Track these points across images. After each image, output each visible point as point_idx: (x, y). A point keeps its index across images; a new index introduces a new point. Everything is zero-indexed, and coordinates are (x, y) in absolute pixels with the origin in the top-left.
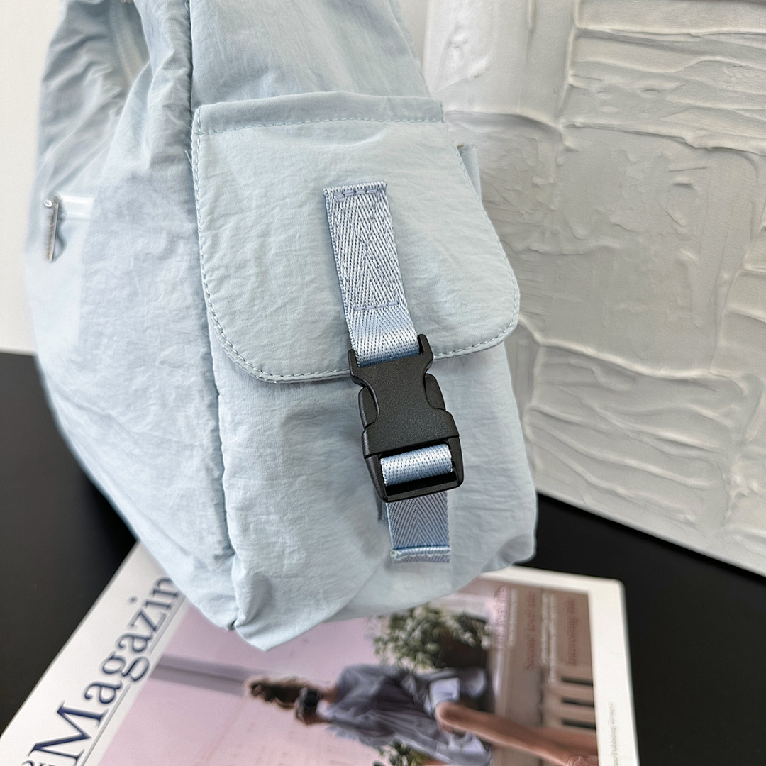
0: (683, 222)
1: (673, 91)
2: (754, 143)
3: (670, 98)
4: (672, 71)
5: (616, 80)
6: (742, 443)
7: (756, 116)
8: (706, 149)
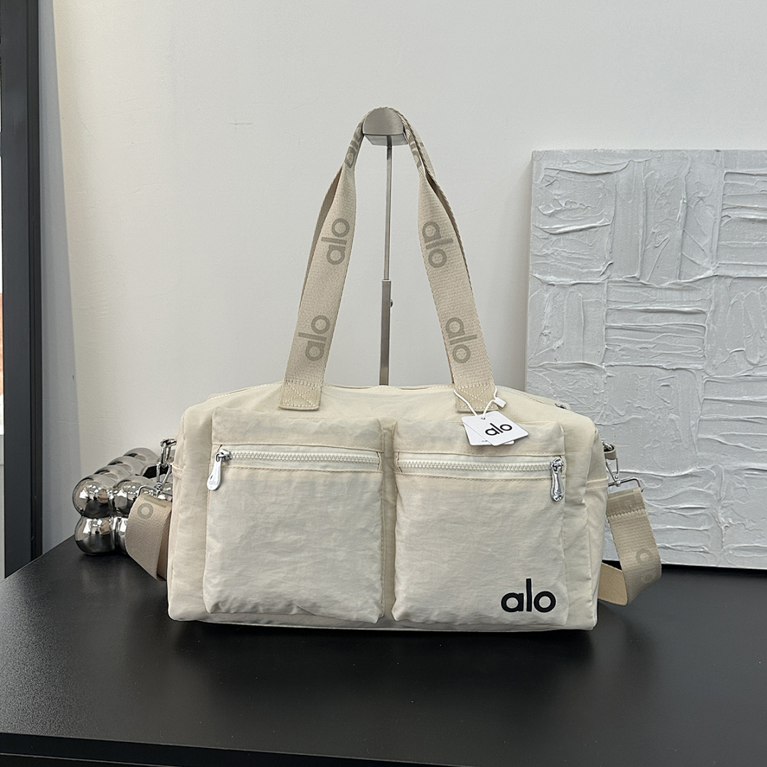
0: (669, 402)
1: (653, 348)
2: (693, 365)
3: (652, 351)
4: (651, 340)
5: (627, 345)
6: (719, 500)
7: (690, 355)
8: (673, 369)
